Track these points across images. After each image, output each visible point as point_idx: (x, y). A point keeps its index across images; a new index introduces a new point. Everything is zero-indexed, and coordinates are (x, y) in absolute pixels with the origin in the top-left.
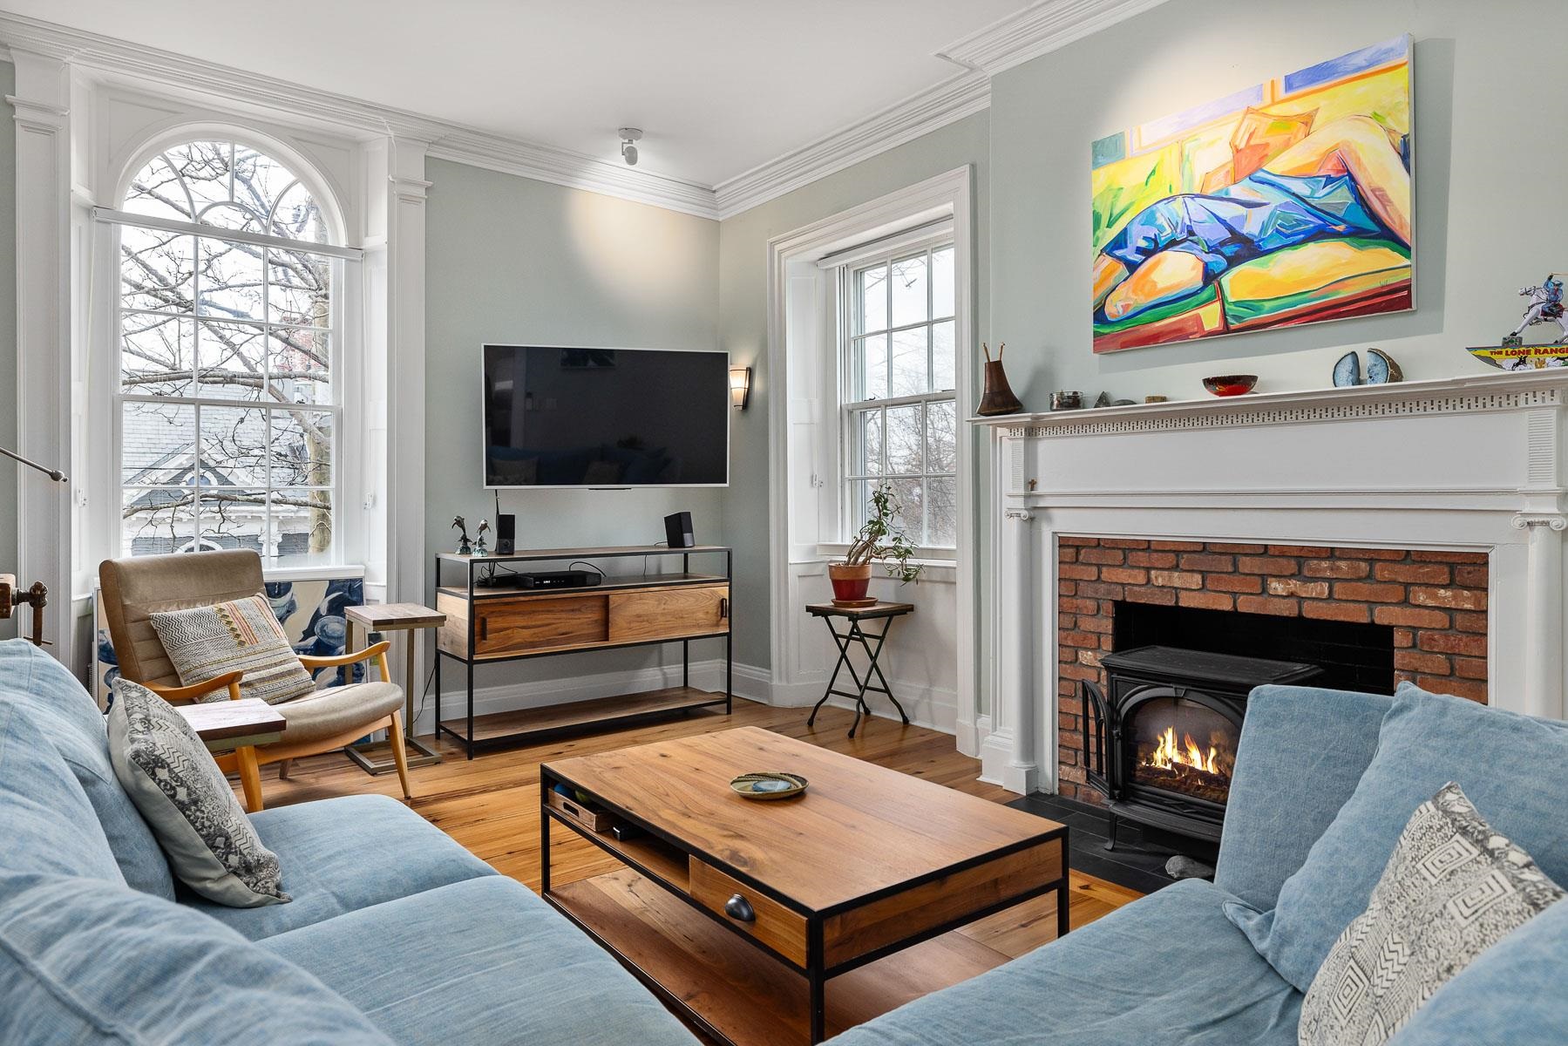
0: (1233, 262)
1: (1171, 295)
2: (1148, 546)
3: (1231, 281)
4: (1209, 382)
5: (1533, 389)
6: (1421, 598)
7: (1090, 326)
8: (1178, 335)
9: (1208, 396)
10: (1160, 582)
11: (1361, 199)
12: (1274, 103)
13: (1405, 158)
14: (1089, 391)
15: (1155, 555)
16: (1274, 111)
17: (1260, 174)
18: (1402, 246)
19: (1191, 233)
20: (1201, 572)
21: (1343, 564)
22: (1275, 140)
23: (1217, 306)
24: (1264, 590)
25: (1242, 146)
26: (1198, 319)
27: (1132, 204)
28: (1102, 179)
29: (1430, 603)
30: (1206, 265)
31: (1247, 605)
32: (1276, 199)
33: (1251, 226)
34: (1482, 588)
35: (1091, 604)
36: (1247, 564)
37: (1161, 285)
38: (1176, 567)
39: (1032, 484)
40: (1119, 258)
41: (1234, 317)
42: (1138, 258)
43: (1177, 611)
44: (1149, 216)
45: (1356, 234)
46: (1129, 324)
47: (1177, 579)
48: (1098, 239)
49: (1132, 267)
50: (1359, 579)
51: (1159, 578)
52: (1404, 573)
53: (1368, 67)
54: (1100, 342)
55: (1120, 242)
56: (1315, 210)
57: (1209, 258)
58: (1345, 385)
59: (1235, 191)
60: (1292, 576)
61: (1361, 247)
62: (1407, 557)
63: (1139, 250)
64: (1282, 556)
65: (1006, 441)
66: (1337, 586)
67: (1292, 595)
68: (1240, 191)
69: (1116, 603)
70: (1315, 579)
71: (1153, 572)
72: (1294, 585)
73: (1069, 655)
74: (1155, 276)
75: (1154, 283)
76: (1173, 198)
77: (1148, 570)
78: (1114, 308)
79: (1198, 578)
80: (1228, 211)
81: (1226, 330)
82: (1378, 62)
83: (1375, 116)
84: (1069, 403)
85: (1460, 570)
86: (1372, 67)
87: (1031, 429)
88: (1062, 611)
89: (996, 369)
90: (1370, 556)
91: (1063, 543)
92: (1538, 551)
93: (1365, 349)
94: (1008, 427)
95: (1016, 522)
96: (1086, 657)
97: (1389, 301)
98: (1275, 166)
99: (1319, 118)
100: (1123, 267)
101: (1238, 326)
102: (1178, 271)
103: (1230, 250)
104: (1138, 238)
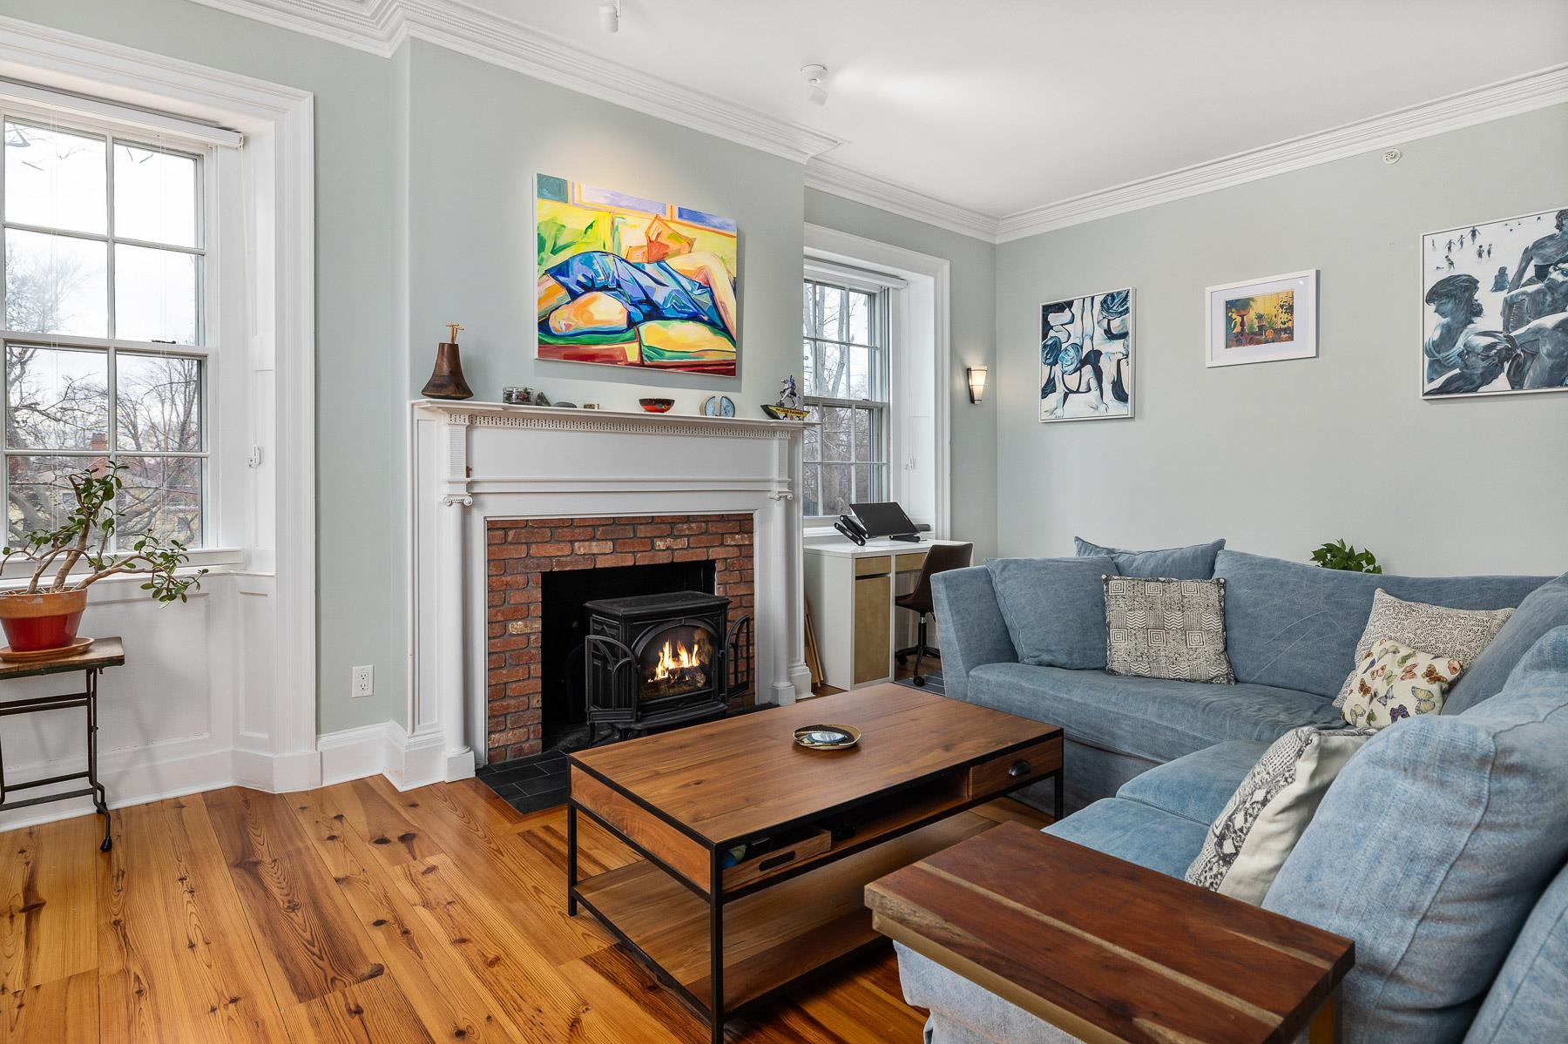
0: (648, 317)
1: (606, 327)
2: (569, 524)
3: (646, 330)
6: (729, 542)
7: (535, 334)
8: (609, 359)
9: (640, 410)
10: (582, 551)
11: (715, 305)
12: (671, 221)
13: (734, 290)
14: (534, 388)
15: (577, 530)
16: (672, 225)
17: (663, 264)
18: (732, 342)
19: (619, 285)
20: (612, 540)
21: (693, 525)
22: (673, 246)
23: (636, 345)
24: (653, 547)
25: (653, 239)
26: (623, 351)
27: (573, 243)
28: (548, 209)
29: (733, 543)
30: (629, 313)
31: (643, 559)
32: (673, 285)
33: (659, 296)
34: (751, 532)
35: (521, 579)
36: (643, 531)
37: (596, 317)
38: (593, 539)
39: (467, 470)
40: (562, 284)
41: (646, 356)
42: (578, 289)
43: (595, 572)
44: (587, 258)
45: (711, 324)
46: (571, 341)
47: (595, 547)
48: (542, 260)
49: (574, 296)
50: (702, 534)
52: (721, 527)
53: (720, 228)
54: (545, 351)
55: (563, 270)
56: (693, 301)
57: (632, 309)
58: (710, 417)
59: (649, 268)
60: (668, 536)
61: (715, 333)
62: (722, 518)
63: (579, 283)
64: (663, 523)
65: (440, 428)
66: (692, 539)
67: (668, 548)
68: (651, 268)
69: (544, 574)
70: (680, 537)
71: (576, 544)
72: (669, 541)
73: (498, 629)
74: (591, 308)
75: (591, 315)
76: (607, 254)
77: (572, 542)
78: (558, 322)
79: (610, 544)
80: (645, 282)
81: (642, 364)
82: (725, 229)
83: (723, 259)
84: (525, 398)
85: (743, 523)
86: (719, 229)
87: (473, 417)
88: (491, 590)
89: (451, 352)
90: (707, 519)
91: (492, 526)
92: (778, 510)
93: (719, 394)
94: (451, 412)
95: (456, 509)
96: (517, 627)
97: (727, 369)
98: (674, 263)
99: (696, 245)
100: (564, 292)
101: (650, 364)
102: (607, 310)
103: (645, 308)
104: (578, 274)
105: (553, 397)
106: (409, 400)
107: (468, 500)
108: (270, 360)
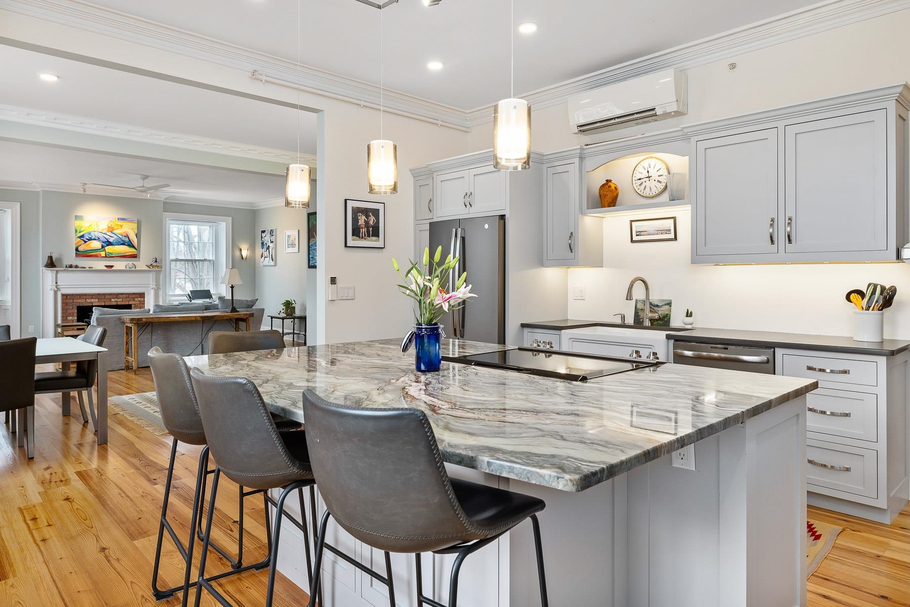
0: (108, 245)
1: (95, 249)
2: (86, 295)
4: (106, 266)
5: (153, 271)
6: (136, 300)
7: (75, 252)
8: (96, 256)
9: (106, 268)
11: (130, 241)
13: (136, 236)
14: (74, 264)
15: (88, 296)
16: (116, 222)
17: (113, 232)
18: (136, 249)
19: (99, 238)
21: (124, 296)
22: (116, 227)
23: (104, 252)
26: (100, 254)
28: (78, 223)
29: (138, 300)
31: (108, 304)
32: (116, 237)
33: (111, 240)
34: (144, 297)
35: (71, 307)
36: (109, 297)
37: (92, 246)
38: (92, 298)
39: (56, 283)
40: (82, 239)
42: (87, 240)
44: (90, 233)
45: (128, 245)
47: (93, 300)
49: (85, 242)
50: (126, 298)
51: (88, 301)
52: (134, 296)
54: (77, 255)
55: (82, 236)
56: (122, 240)
57: (103, 244)
58: (128, 269)
61: (130, 248)
62: (134, 294)
63: (87, 239)
64: (114, 295)
65: (49, 274)
66: (124, 299)
67: (116, 301)
68: (110, 234)
69: (77, 306)
70: (120, 298)
72: (116, 299)
73: (65, 318)
74: (91, 244)
75: (90, 246)
76: (94, 231)
77: (86, 299)
78: (80, 249)
80: (107, 237)
82: (133, 221)
83: (132, 229)
84: (71, 266)
85: (142, 295)
86: (131, 221)
87: (57, 271)
88: (63, 309)
89: (50, 258)
90: (129, 294)
91: (63, 295)
92: (152, 292)
93: (131, 263)
94: (51, 270)
95: (53, 291)
96: (69, 318)
97: (134, 256)
98: (115, 231)
99: (123, 227)
100: (83, 241)
101: (108, 256)
102: (96, 245)
103: (107, 243)
104: (87, 237)
105: (80, 265)
106: (42, 269)
107: (56, 289)
108: (10, 260)
